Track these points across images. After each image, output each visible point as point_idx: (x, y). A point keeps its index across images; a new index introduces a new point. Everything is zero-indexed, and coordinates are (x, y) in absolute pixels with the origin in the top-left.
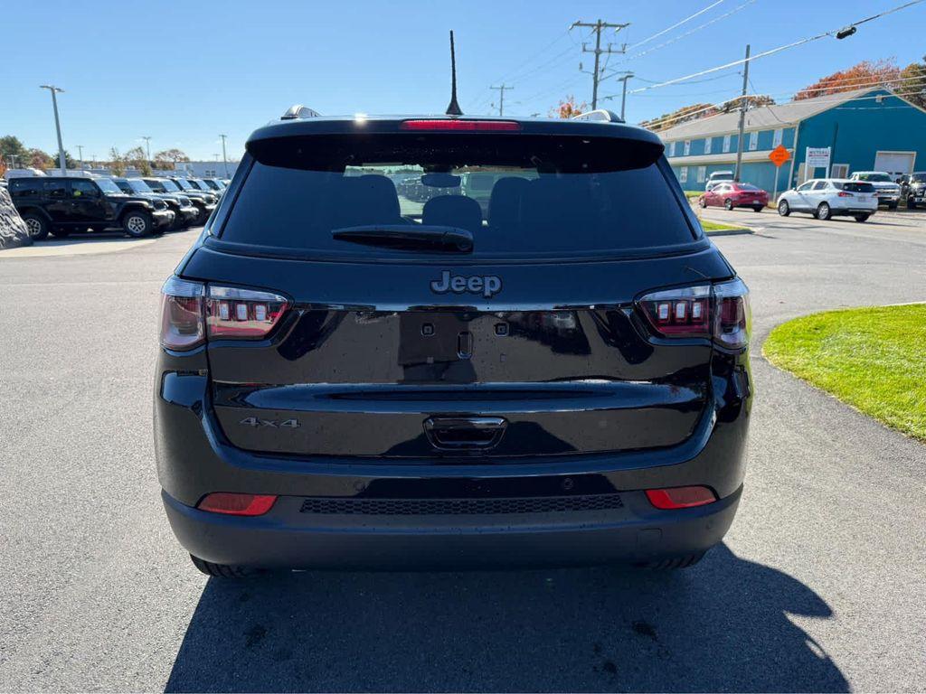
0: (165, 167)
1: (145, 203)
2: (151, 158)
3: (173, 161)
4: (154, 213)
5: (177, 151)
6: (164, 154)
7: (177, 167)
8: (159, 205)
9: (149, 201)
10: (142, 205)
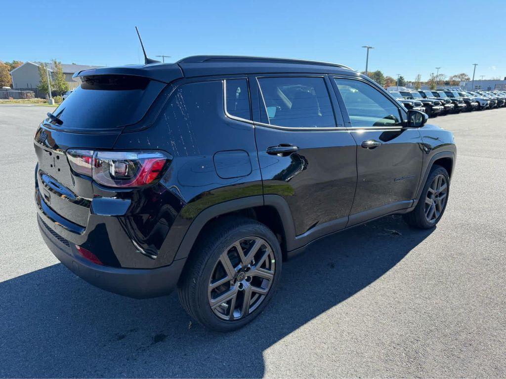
0: (455, 84)
1: (430, 103)
2: (447, 79)
3: (460, 80)
4: (433, 107)
5: (464, 74)
6: (456, 76)
7: (461, 84)
8: (436, 104)
9: (432, 102)
10: (428, 104)
